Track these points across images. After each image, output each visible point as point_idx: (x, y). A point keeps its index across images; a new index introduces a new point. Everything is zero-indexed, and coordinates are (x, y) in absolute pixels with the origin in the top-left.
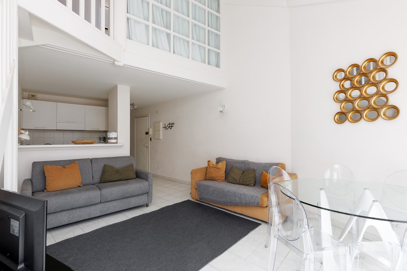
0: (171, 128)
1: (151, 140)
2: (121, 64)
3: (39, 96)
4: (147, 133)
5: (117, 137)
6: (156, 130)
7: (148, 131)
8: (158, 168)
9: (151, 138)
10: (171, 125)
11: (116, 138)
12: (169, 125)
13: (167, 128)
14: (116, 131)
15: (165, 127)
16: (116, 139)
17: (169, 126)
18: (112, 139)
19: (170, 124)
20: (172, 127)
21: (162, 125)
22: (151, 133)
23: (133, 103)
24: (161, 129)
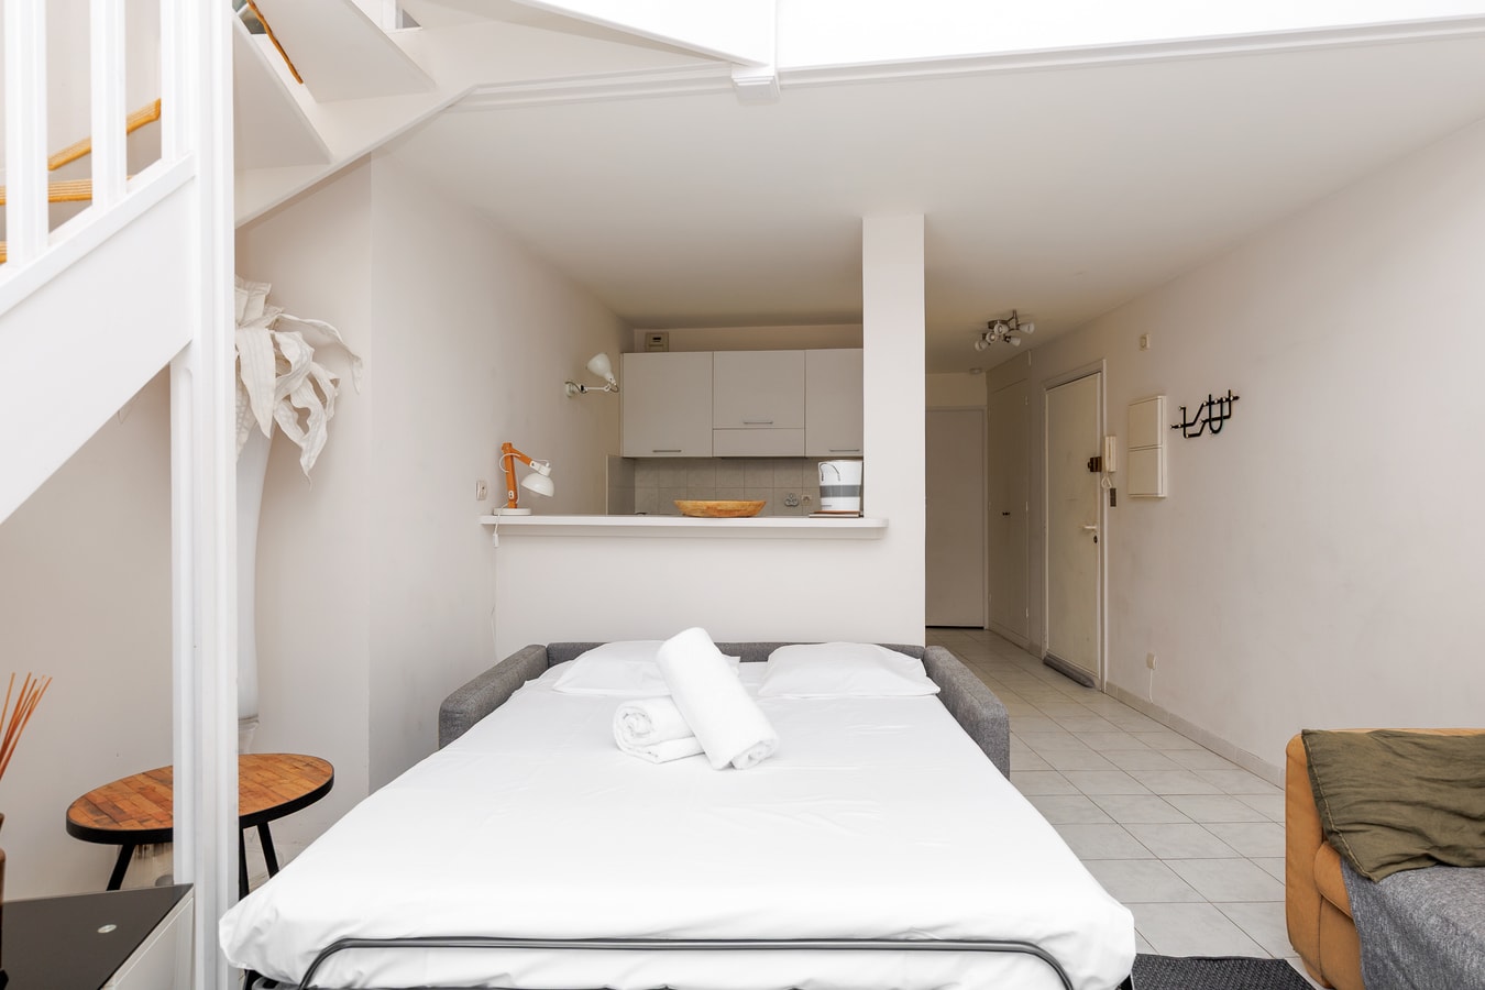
0: (1216, 425)
1: (1113, 503)
4: (1095, 465)
5: (862, 487)
6: (1140, 448)
7: (1098, 455)
8: (1150, 666)
9: (1113, 492)
10: (1216, 413)
11: (858, 491)
12: (1206, 409)
13: (1196, 429)
14: (857, 453)
15: (1185, 426)
16: (853, 495)
17: (1205, 415)
18: (838, 495)
19: (1210, 403)
20: (1222, 418)
21: (1165, 414)
22: (1110, 464)
23: (1014, 312)
24: (1165, 439)
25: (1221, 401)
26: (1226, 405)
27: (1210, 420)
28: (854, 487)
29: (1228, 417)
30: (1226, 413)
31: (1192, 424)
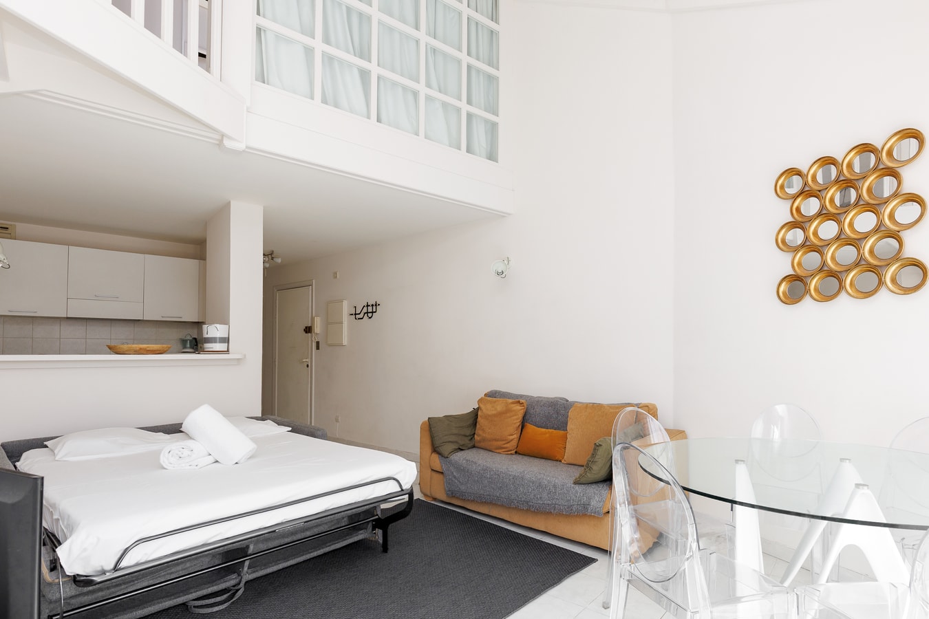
0: (370, 315)
1: (318, 348)
2: (241, 146)
3: (20, 227)
4: (308, 330)
5: (229, 338)
6: (332, 322)
7: (310, 325)
8: (337, 421)
9: (318, 343)
10: (370, 309)
11: (226, 340)
12: (365, 308)
13: (361, 316)
14: (225, 321)
15: (355, 314)
16: (225, 342)
17: (365, 310)
18: (215, 342)
19: (368, 306)
20: (372, 312)
21: (346, 308)
22: (317, 329)
23: (273, 251)
24: (346, 319)
25: (372, 305)
26: (374, 307)
27: (367, 313)
28: (225, 338)
29: (375, 312)
30: (374, 310)
31: (359, 314)
